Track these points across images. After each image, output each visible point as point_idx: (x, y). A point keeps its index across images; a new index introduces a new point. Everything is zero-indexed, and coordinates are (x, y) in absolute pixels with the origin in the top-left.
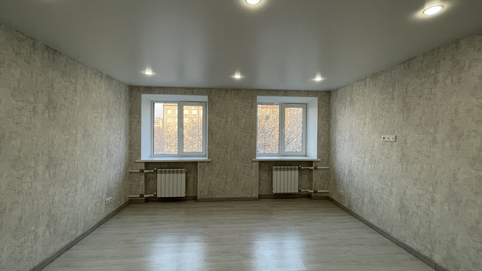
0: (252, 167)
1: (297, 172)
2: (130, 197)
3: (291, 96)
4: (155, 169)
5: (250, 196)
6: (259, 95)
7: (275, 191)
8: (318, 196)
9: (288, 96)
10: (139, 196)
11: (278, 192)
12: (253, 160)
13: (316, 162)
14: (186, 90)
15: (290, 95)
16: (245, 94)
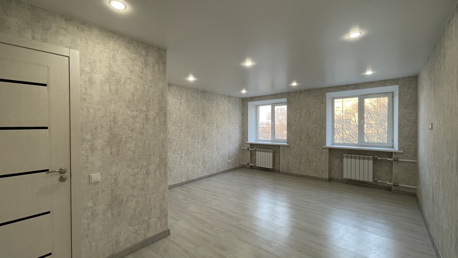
0: (322, 153)
1: (371, 162)
2: (242, 164)
3: (362, 88)
6: (329, 92)
7: (345, 176)
8: (400, 190)
10: (247, 164)
11: (349, 177)
12: (323, 147)
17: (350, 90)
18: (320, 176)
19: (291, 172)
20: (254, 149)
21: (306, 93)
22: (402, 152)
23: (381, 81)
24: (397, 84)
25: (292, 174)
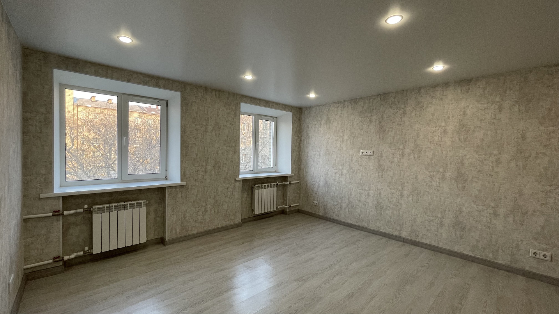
0: (234, 188)
1: (275, 188)
2: (25, 269)
3: (271, 108)
4: (86, 206)
5: (233, 223)
6: (243, 102)
7: (256, 213)
8: (291, 210)
9: (269, 107)
10: (51, 261)
11: (260, 213)
12: (237, 179)
13: (290, 176)
14: (147, 79)
15: (271, 106)
16: (228, 98)
17: (262, 106)
18: (232, 223)
19: (189, 233)
20: (81, 210)
21: (214, 93)
22: (293, 175)
23: (283, 105)
24: (291, 111)
25: (191, 235)
